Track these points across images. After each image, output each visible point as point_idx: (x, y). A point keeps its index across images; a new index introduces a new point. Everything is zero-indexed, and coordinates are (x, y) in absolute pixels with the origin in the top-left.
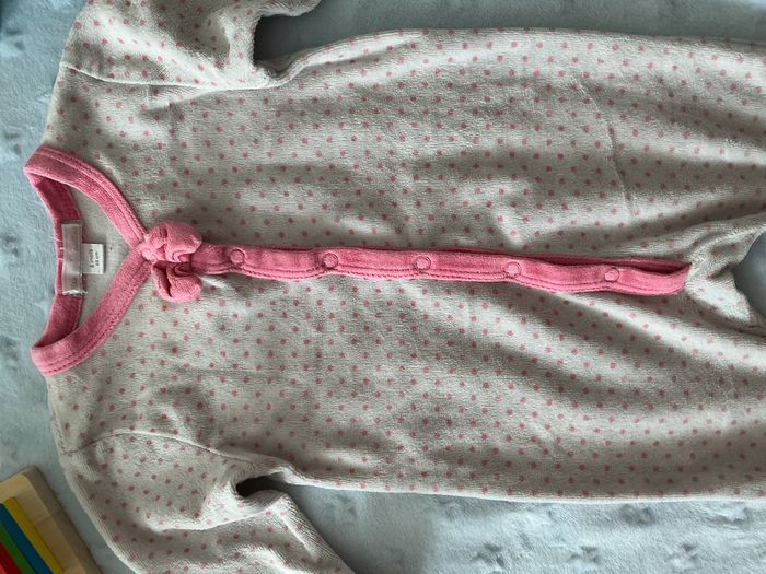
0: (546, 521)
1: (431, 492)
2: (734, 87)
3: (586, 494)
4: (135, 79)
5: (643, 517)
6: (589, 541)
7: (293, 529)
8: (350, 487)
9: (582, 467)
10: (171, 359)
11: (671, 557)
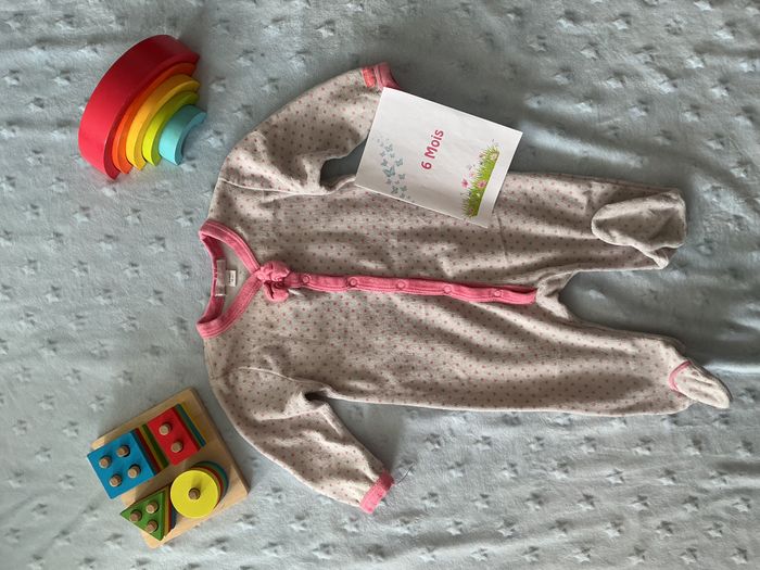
0: (462, 421)
1: (403, 404)
2: (564, 198)
3: (482, 406)
4: (257, 187)
5: (515, 422)
6: (486, 434)
7: (330, 422)
8: (360, 400)
9: (482, 393)
10: (271, 331)
11: (528, 444)
